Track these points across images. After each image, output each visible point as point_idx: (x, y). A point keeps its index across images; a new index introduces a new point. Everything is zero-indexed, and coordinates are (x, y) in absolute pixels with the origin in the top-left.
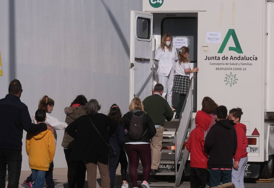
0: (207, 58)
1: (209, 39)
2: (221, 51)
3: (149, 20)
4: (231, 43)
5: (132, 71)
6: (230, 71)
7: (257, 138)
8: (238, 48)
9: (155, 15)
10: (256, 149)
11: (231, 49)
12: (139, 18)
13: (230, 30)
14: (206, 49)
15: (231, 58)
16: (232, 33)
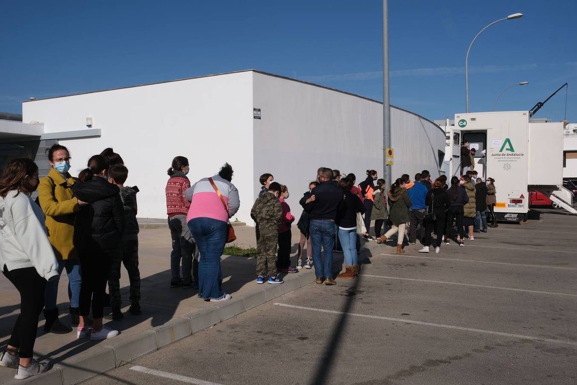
0: (493, 155)
1: (494, 144)
2: (501, 151)
3: (459, 134)
4: (507, 146)
5: (451, 162)
6: (506, 162)
7: (523, 200)
8: (512, 149)
9: (461, 131)
10: (522, 206)
11: (507, 149)
12: (454, 133)
13: (507, 139)
14: (492, 150)
15: (508, 155)
16: (508, 140)
